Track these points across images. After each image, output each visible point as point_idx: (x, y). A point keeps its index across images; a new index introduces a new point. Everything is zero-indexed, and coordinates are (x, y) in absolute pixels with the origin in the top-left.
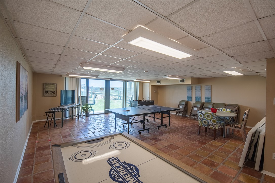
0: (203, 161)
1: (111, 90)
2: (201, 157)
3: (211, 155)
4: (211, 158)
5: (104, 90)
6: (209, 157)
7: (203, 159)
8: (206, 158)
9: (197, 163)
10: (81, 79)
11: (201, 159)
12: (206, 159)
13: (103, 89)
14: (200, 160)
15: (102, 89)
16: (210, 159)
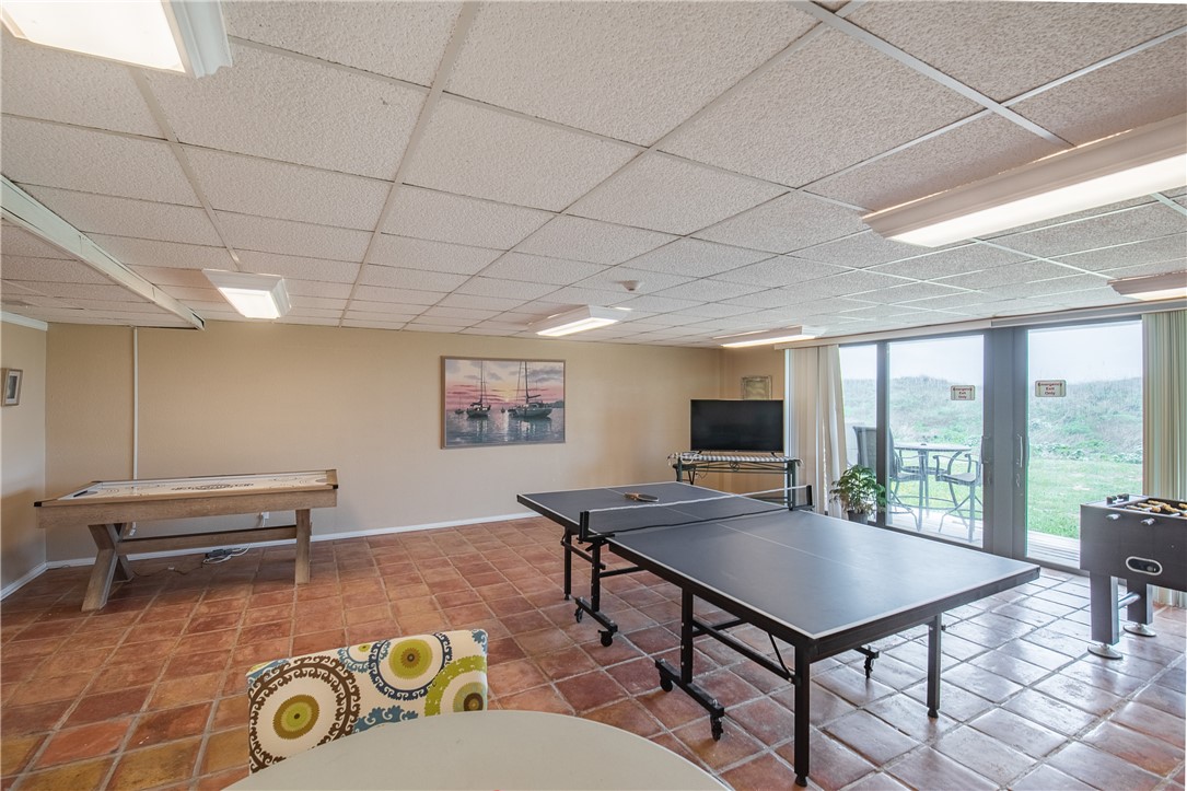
0: (208, 712)
1: (1038, 394)
2: (226, 723)
3: (191, 767)
4: (182, 751)
5: (979, 395)
6: (196, 747)
7: (216, 719)
8: (206, 736)
9: (224, 693)
10: (841, 350)
11: (221, 715)
12: (201, 731)
13: (971, 389)
14: (222, 708)
15: (961, 392)
16: (185, 742)
